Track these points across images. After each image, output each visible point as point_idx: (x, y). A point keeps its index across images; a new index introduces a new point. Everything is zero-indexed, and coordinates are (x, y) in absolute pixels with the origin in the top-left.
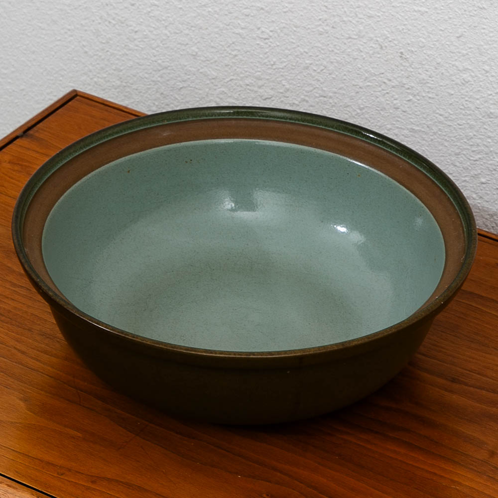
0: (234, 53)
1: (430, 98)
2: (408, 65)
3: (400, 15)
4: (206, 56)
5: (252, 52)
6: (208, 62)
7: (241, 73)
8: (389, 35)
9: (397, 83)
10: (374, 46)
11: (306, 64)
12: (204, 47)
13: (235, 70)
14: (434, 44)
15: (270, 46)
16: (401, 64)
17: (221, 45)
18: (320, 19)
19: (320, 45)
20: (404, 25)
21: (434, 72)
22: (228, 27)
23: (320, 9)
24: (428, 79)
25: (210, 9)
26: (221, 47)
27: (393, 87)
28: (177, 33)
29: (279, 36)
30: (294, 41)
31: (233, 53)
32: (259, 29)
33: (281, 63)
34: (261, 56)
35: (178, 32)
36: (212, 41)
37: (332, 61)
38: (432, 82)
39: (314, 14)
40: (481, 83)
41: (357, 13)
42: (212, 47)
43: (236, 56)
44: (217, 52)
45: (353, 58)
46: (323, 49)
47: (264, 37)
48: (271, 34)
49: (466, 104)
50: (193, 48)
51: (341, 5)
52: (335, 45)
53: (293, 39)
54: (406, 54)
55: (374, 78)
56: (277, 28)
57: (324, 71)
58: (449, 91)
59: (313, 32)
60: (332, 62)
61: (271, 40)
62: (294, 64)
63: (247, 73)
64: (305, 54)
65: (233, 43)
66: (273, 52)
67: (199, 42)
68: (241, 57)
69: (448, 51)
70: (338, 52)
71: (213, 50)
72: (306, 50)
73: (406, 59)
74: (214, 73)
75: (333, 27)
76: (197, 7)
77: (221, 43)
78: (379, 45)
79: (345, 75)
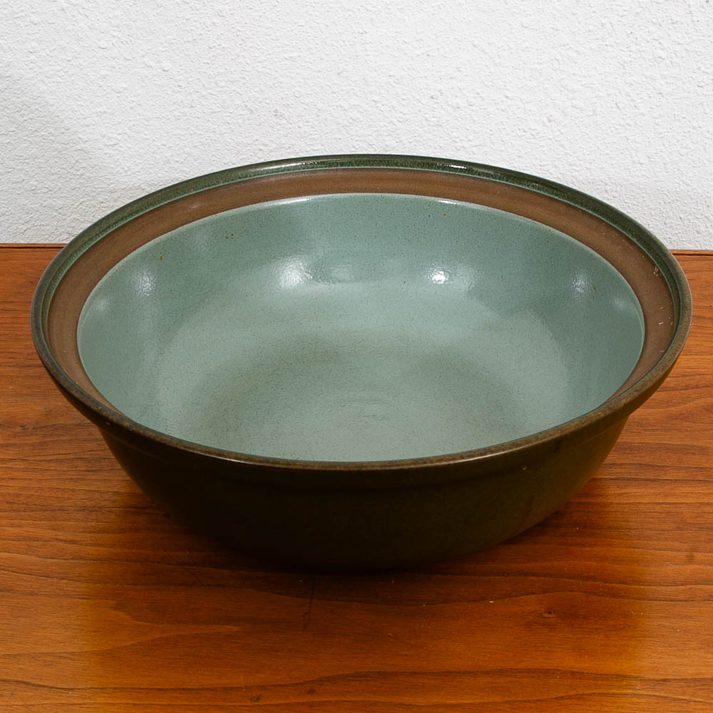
0: (81, 172)
1: (315, 150)
2: (285, 122)
3: (269, 69)
4: (47, 186)
5: (100, 164)
6: (52, 192)
7: (92, 191)
8: (258, 96)
9: (275, 146)
10: (242, 113)
11: (166, 157)
12: (43, 177)
13: (85, 190)
14: (312, 90)
15: (120, 151)
16: (277, 123)
17: (63, 168)
18: (175, 103)
19: (180, 132)
20: (275, 78)
21: (315, 120)
22: (67, 146)
23: (174, 91)
24: (310, 131)
25: (43, 133)
26: (63, 170)
27: (271, 151)
28: (9, 172)
29: (129, 137)
30: (148, 137)
31: (78, 173)
32: (104, 136)
33: (137, 165)
34: (113, 166)
35: (9, 170)
36: (51, 168)
37: (196, 145)
38: (316, 133)
39: (167, 99)
40: (372, 117)
41: (218, 82)
42: (53, 174)
43: (82, 175)
44: (59, 178)
45: (220, 134)
46: (183, 136)
47: (112, 143)
48: (119, 137)
49: (357, 144)
50: (30, 183)
51: (198, 79)
52: (197, 126)
53: (145, 135)
54: (281, 111)
55: (249, 148)
56: (126, 128)
57: (188, 159)
58: (337, 136)
59: (169, 119)
60: (195, 147)
61: (121, 144)
62: (152, 162)
63: (99, 190)
64: (163, 147)
65: (77, 162)
66: (124, 157)
67: (36, 174)
68: (88, 174)
69: (329, 92)
70: (202, 132)
71: (54, 177)
72: (164, 142)
73: (281, 116)
74: (60, 202)
75: (192, 107)
76: (27, 135)
77: (62, 167)
78: (248, 109)
79: (213, 155)
